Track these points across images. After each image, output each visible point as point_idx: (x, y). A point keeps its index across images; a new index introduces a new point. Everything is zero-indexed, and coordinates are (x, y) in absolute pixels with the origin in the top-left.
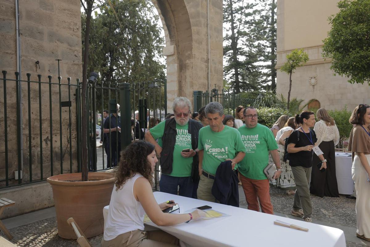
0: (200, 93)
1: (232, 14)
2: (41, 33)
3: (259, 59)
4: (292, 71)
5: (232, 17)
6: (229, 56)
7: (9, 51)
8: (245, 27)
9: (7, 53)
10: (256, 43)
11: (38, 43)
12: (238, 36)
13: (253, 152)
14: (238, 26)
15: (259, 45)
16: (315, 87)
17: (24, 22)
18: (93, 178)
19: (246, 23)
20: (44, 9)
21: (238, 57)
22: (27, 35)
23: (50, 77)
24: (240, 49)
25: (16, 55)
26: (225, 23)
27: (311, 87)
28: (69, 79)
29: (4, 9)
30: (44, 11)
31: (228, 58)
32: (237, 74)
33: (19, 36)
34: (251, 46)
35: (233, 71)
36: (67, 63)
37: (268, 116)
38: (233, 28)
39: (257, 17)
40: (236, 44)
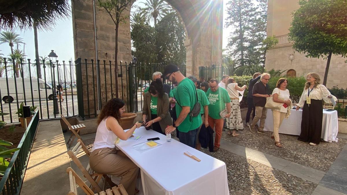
0: (202, 67)
1: (240, 15)
2: (108, 37)
3: (259, 44)
4: (267, 51)
5: (240, 18)
6: (237, 43)
7: (92, 49)
8: (249, 24)
9: (91, 50)
10: (257, 34)
11: (107, 43)
12: (244, 30)
13: (214, 104)
14: (245, 24)
15: (259, 35)
16: (293, 61)
17: (99, 32)
18: (126, 116)
19: (250, 21)
20: (109, 24)
21: (243, 43)
22: (101, 39)
23: (110, 62)
24: (245, 38)
25: (95, 51)
26: (236, 22)
27: (290, 61)
28: (126, 62)
29: (89, 26)
30: (110, 25)
31: (237, 44)
32: (242, 54)
33: (97, 40)
34: (253, 36)
35: (240, 53)
36: (123, 53)
37: (244, 81)
38: (240, 25)
39: (258, 17)
40: (243, 35)
